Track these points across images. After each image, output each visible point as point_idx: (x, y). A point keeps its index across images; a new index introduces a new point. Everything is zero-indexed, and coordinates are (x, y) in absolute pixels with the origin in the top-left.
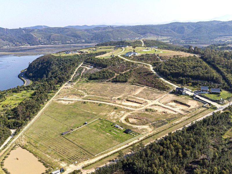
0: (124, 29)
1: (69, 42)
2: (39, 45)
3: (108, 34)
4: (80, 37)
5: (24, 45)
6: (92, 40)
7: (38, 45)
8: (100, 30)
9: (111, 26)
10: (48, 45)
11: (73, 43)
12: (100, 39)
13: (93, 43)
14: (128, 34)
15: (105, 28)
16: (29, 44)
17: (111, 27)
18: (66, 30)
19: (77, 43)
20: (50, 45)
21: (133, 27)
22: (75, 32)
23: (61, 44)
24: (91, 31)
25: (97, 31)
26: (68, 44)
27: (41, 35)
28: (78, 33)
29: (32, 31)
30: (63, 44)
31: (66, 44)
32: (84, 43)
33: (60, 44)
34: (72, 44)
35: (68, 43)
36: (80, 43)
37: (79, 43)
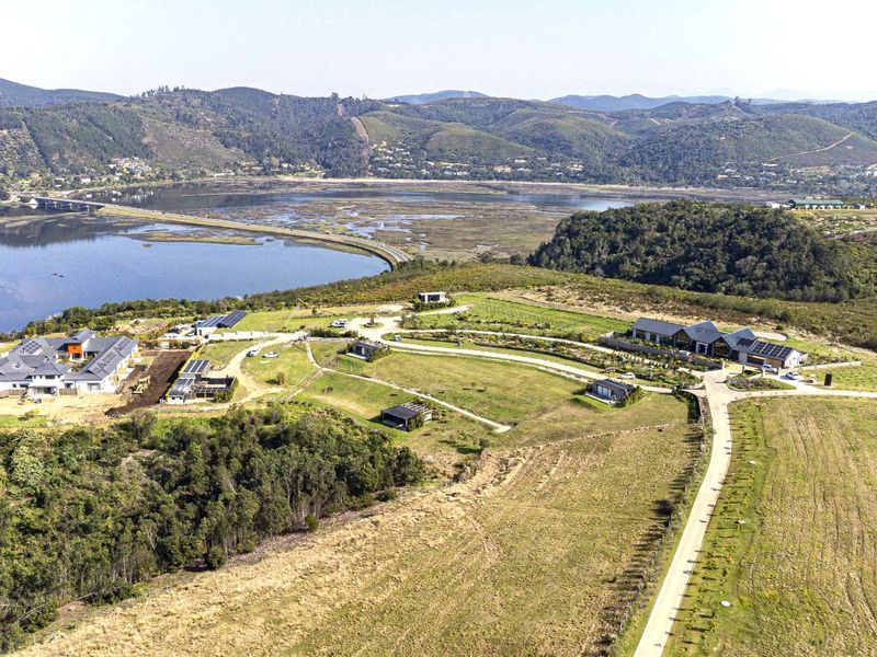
0: (807, 117)
1: (508, 170)
2: (364, 175)
3: (715, 137)
4: (566, 148)
5: (302, 170)
6: (623, 164)
7: (358, 174)
8: (680, 115)
9: (738, 102)
10: (402, 177)
11: (521, 177)
12: (665, 163)
13: (622, 182)
14: (827, 142)
15: (708, 108)
16: (326, 165)
17: (743, 106)
18: (519, 111)
19: (542, 179)
20: (412, 178)
21: (858, 105)
22: (551, 122)
23: (466, 178)
24: (637, 118)
25: (666, 121)
26: (497, 178)
27: (393, 132)
28: (567, 127)
29: (372, 109)
30: (473, 176)
31: (490, 178)
32: (575, 178)
33: (461, 178)
34: (518, 179)
35: (499, 176)
36: (558, 179)
37: (550, 176)
